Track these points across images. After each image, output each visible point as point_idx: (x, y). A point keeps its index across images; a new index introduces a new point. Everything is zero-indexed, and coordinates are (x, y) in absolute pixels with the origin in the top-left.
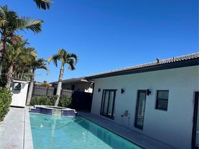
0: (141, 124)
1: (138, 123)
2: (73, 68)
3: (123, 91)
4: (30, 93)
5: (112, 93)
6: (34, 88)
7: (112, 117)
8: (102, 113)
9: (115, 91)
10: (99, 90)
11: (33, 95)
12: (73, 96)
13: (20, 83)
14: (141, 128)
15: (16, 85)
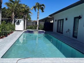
0: (76, 35)
1: (75, 35)
2: (43, 11)
3: (66, 19)
4: (26, 25)
5: (62, 21)
6: (27, 22)
7: (62, 33)
8: (58, 31)
9: (63, 20)
10: (56, 21)
11: (27, 25)
12: (44, 24)
13: (19, 20)
14: (76, 37)
15: (17, 21)
